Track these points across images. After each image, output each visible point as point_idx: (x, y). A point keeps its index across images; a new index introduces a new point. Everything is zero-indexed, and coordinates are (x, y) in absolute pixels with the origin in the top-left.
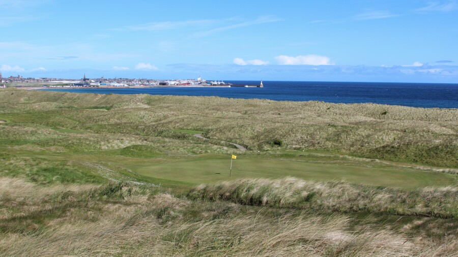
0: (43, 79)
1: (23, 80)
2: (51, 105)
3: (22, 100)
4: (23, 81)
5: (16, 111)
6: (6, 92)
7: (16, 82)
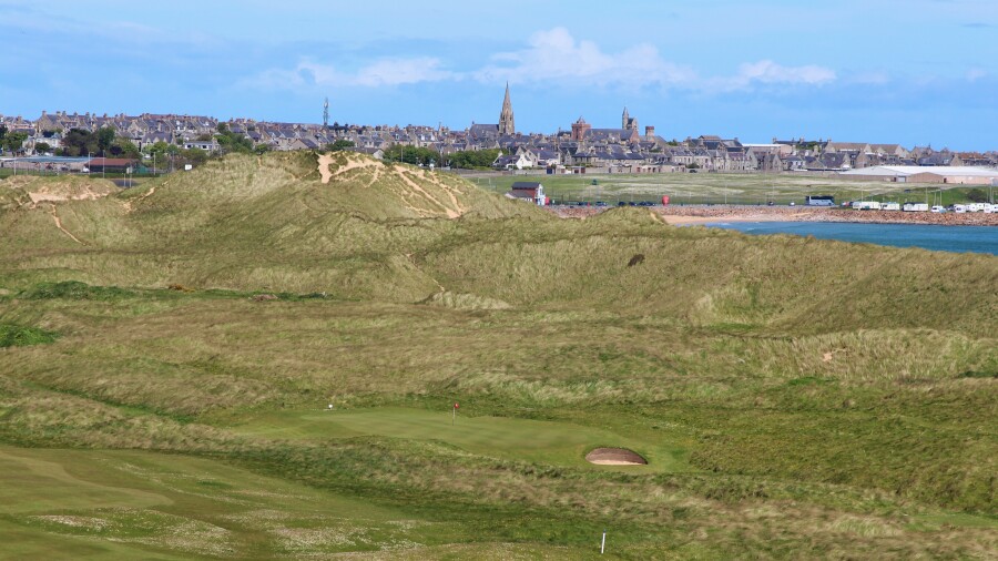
0: (803, 145)
1: (658, 153)
2: (934, 348)
3: (707, 305)
4: (662, 161)
5: (703, 391)
6: (595, 241)
7: (613, 164)
